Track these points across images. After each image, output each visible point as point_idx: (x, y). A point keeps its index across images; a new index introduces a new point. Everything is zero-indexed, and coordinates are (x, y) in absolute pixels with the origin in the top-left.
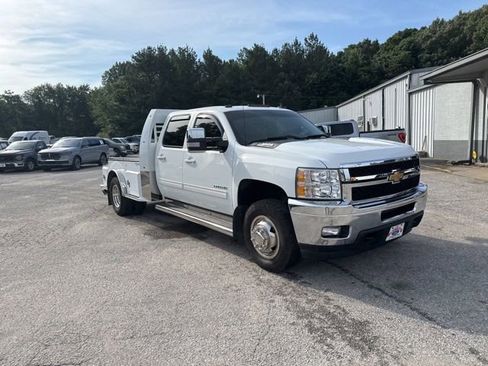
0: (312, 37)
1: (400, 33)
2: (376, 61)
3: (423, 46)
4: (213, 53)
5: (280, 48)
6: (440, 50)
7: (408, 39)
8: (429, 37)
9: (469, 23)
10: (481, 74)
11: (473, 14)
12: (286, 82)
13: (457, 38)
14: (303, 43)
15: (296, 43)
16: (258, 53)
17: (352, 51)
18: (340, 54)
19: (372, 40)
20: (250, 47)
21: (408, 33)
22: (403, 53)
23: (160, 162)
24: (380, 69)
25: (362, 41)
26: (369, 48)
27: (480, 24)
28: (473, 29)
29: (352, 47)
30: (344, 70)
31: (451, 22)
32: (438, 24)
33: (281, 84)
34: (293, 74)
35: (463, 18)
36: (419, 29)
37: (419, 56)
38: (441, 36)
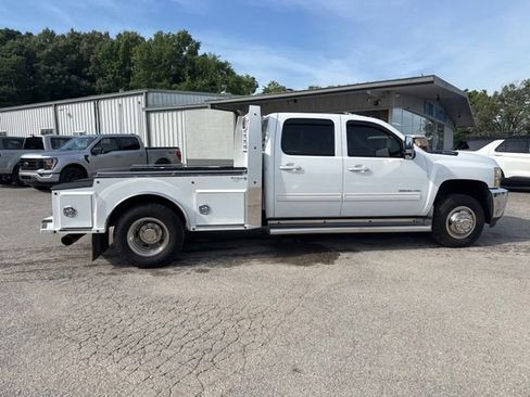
3: (38, 55)
6: (59, 64)
8: (42, 47)
9: (84, 44)
11: (86, 36)
13: (74, 56)
22: (15, 58)
27: (97, 48)
28: (90, 51)
31: (63, 36)
32: (48, 35)
35: (73, 34)
36: (23, 34)
37: (34, 65)
38: (56, 49)
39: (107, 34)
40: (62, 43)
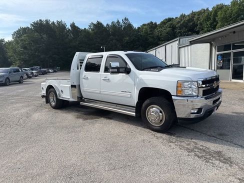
0: (126, 19)
1: (166, 19)
2: (156, 32)
3: (177, 26)
4: (76, 25)
5: (110, 24)
6: (184, 28)
7: (170, 22)
8: (179, 22)
9: (196, 16)
10: (214, 40)
11: (198, 12)
12: (114, 41)
14: (121, 22)
15: (118, 22)
16: (99, 25)
17: (145, 27)
18: (139, 28)
19: (154, 22)
20: (95, 23)
21: (170, 20)
22: (168, 29)
23: (83, 80)
24: (158, 36)
25: (149, 22)
26: (152, 26)
27: (201, 17)
28: (198, 19)
29: (144, 25)
30: (141, 36)
31: (189, 16)
32: (183, 16)
33: (111, 42)
34: (117, 37)
35: (193, 14)
36: (174, 18)
37: (175, 31)
38: (184, 22)
39: (208, 9)
40: (188, 18)
